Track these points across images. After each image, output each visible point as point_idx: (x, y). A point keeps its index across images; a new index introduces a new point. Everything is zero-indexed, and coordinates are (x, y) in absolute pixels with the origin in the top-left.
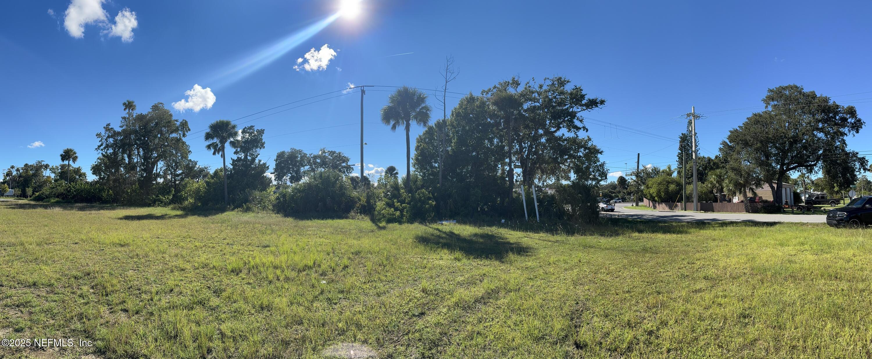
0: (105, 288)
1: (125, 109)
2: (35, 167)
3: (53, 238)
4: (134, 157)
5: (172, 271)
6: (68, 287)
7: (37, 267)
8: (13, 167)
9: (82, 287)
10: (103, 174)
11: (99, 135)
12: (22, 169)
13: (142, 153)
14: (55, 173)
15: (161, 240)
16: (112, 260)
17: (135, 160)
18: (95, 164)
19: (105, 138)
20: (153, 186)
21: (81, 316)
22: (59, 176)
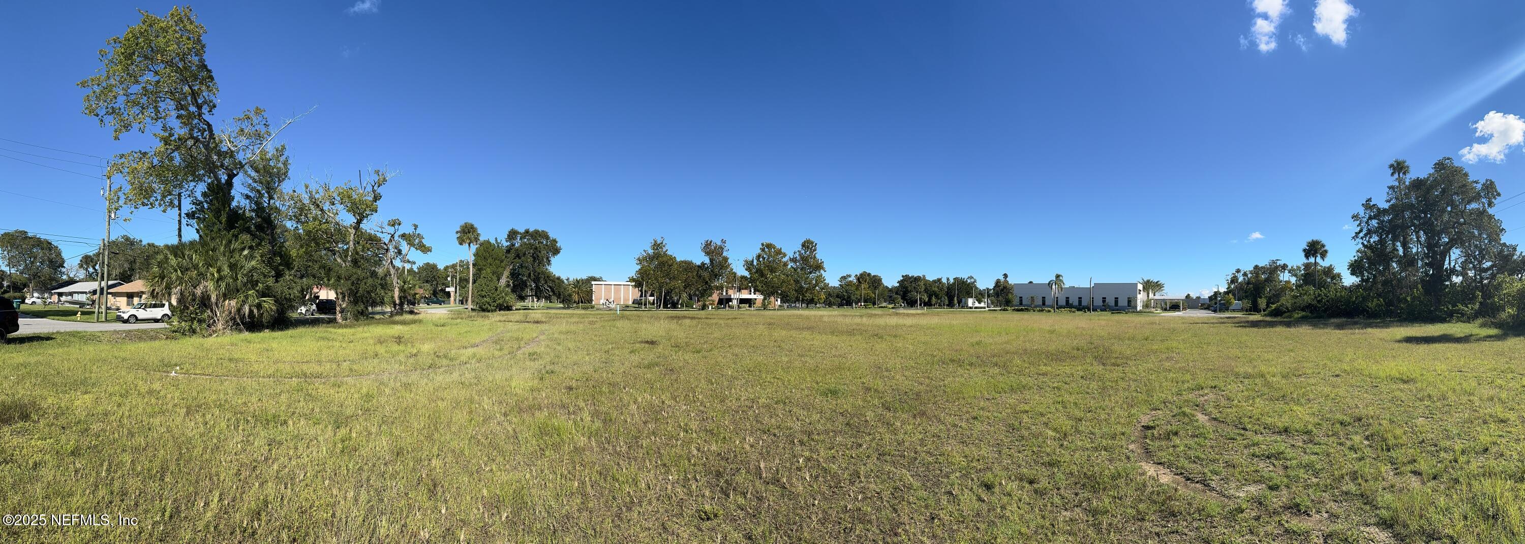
0: (1385, 440)
1: (1392, 174)
2: (1267, 268)
3: (1304, 367)
4: (1411, 246)
5: (1485, 422)
6: (1332, 435)
7: (1286, 408)
8: (1238, 271)
9: (1352, 437)
10: (1366, 274)
11: (1355, 217)
12: (1251, 272)
13: (1423, 239)
14: (1295, 275)
15: (1466, 374)
16: (1391, 401)
17: (1414, 250)
18: (1353, 259)
19: (1365, 220)
20: (1445, 289)
21: (1354, 476)
22: (1303, 280)
